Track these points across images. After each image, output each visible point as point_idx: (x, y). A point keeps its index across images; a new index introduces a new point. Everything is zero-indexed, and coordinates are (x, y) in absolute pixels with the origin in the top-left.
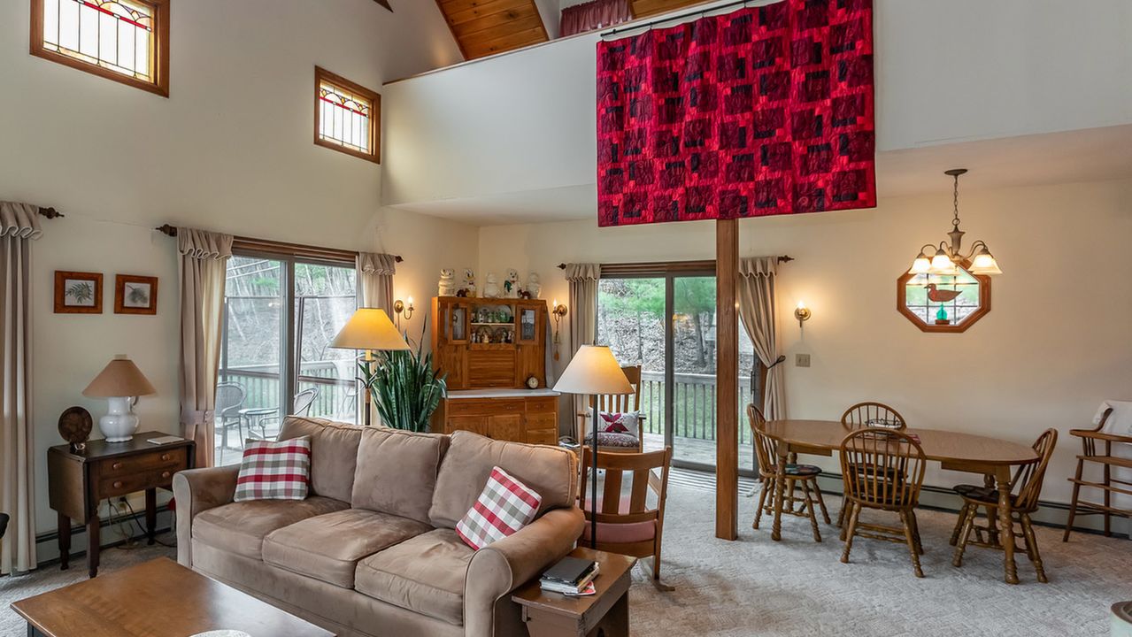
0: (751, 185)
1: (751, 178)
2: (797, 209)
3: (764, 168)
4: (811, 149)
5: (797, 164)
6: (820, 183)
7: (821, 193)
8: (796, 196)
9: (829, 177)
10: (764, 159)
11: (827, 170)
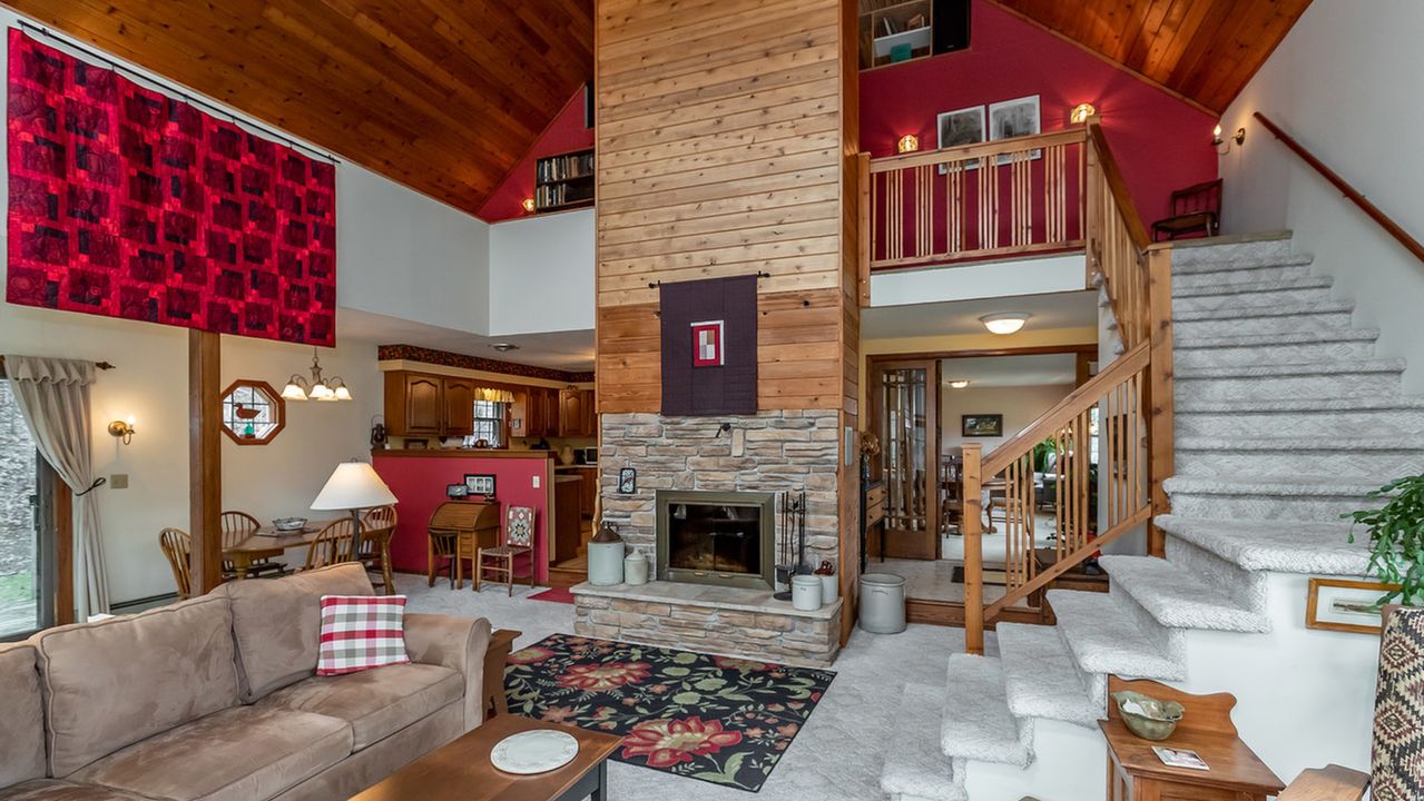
0: (242, 305)
1: (242, 298)
2: (283, 338)
3: (254, 292)
4: (293, 287)
5: (282, 295)
6: (301, 319)
7: (300, 328)
8: (282, 325)
9: (308, 315)
10: (254, 284)
11: (306, 310)
